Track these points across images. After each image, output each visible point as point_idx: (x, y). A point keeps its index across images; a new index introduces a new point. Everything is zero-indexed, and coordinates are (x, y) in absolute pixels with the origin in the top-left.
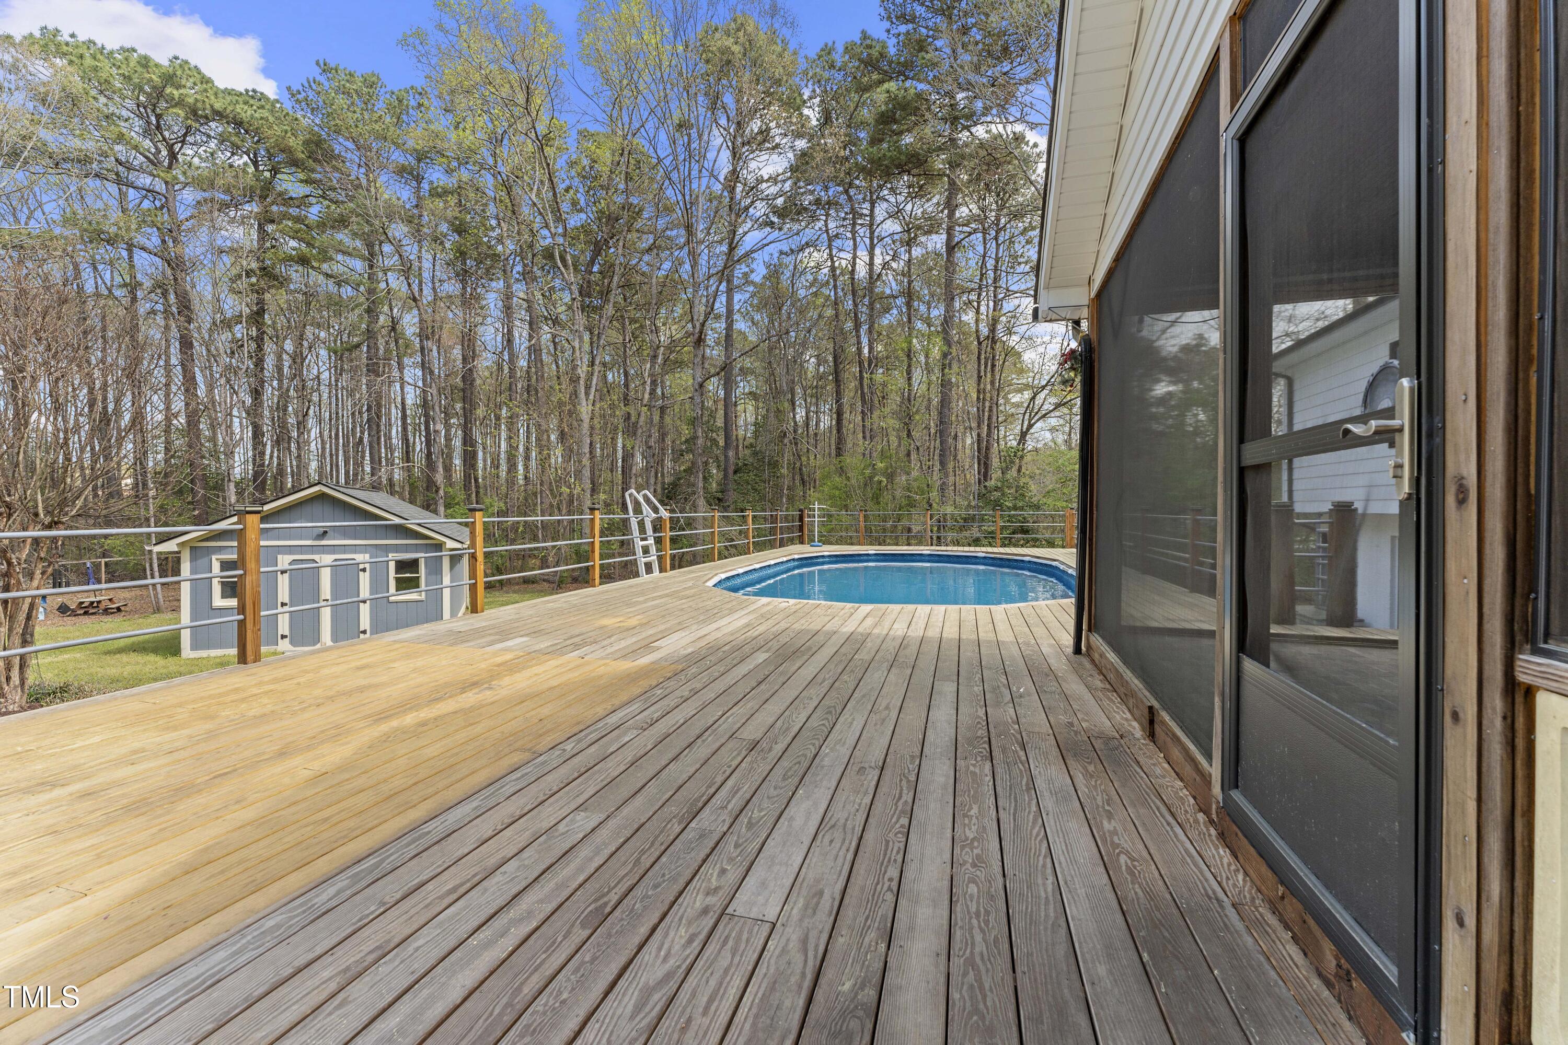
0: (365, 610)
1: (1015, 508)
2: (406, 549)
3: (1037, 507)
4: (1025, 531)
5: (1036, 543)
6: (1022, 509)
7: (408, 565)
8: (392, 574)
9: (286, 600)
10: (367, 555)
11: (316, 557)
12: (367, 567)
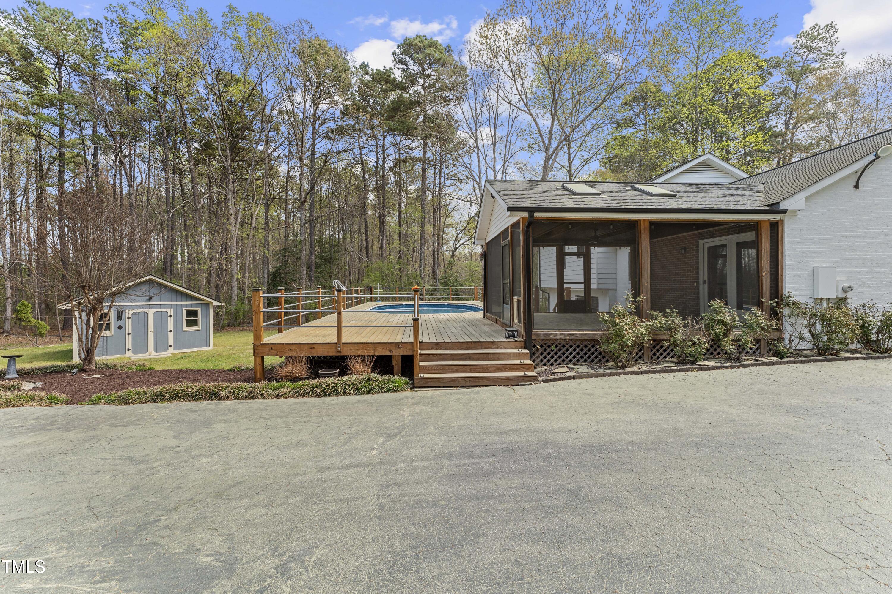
0: (171, 336)
1: (453, 286)
2: (192, 305)
3: (462, 285)
4: (457, 295)
5: (462, 299)
6: (455, 286)
7: (192, 314)
8: (185, 318)
9: (130, 332)
10: (172, 309)
11: (146, 310)
12: (172, 315)
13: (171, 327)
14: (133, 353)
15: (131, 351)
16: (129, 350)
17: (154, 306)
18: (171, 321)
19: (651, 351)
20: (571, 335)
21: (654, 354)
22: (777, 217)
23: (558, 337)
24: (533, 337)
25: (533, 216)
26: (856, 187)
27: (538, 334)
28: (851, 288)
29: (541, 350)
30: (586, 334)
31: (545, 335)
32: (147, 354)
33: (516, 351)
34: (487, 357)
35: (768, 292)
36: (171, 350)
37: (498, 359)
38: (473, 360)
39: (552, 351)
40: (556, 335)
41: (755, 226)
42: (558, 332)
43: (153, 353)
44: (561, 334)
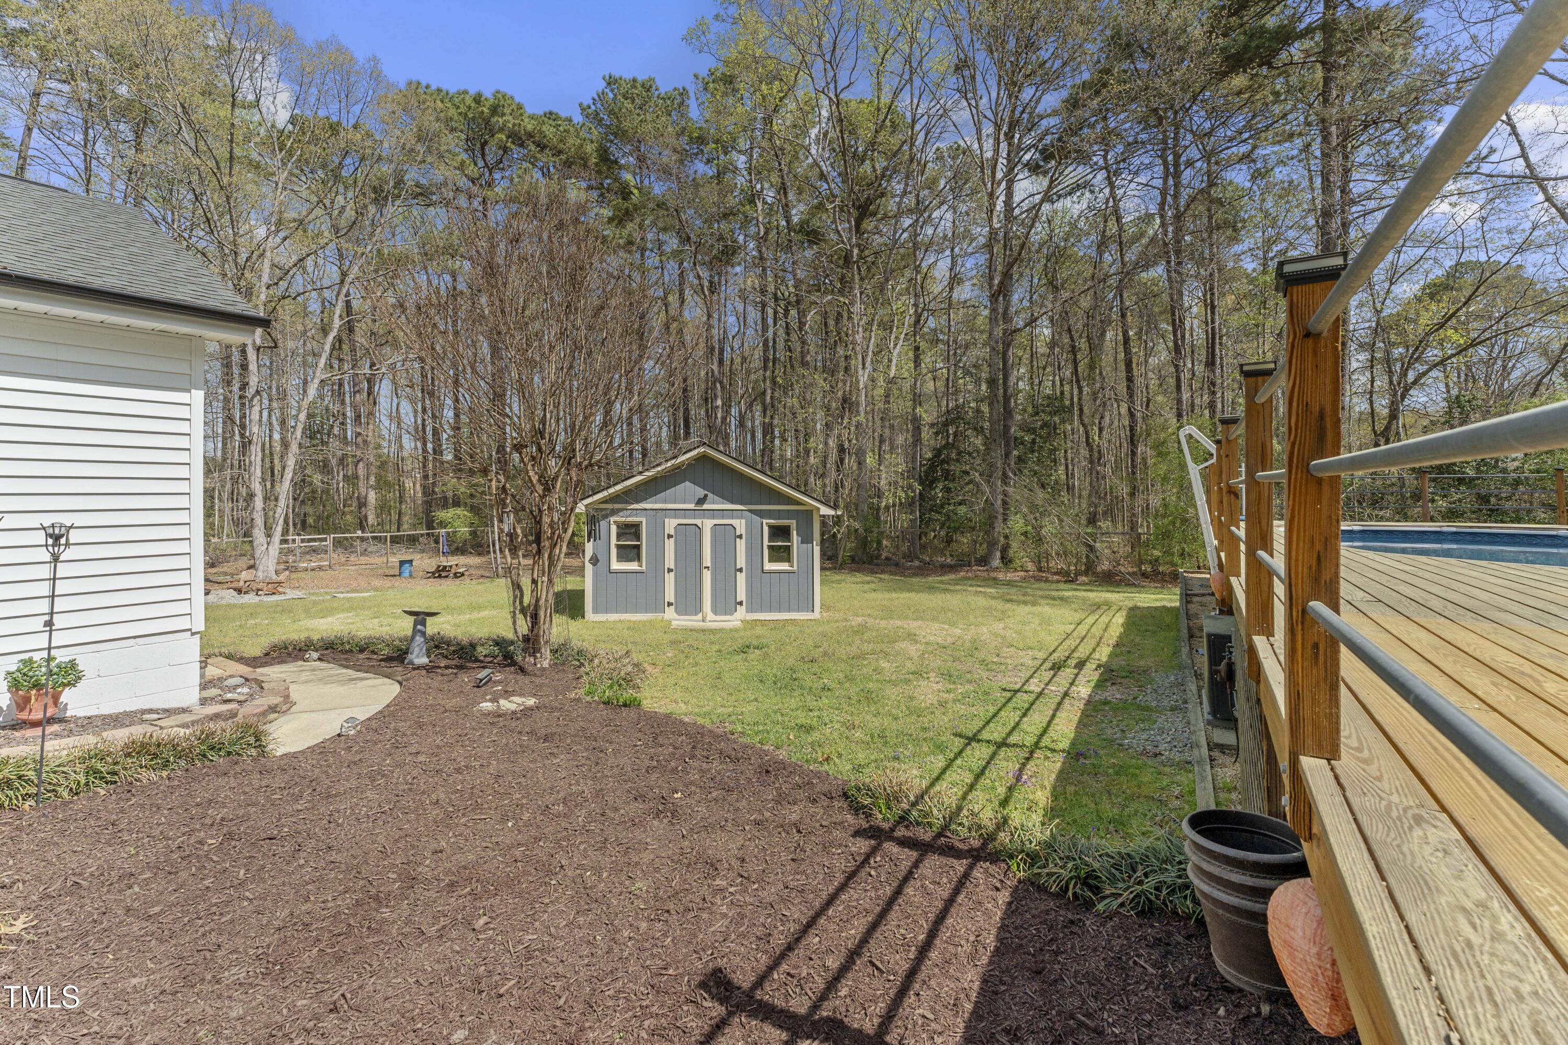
0: (741, 580)
2: (779, 514)
7: (780, 532)
8: (766, 542)
9: (672, 567)
10: (743, 521)
11: (698, 522)
12: (744, 533)
13: (741, 562)
14: (676, 611)
15: (672, 608)
16: (670, 604)
17: (713, 513)
18: (741, 545)
32: (700, 617)
36: (741, 612)
43: (710, 616)
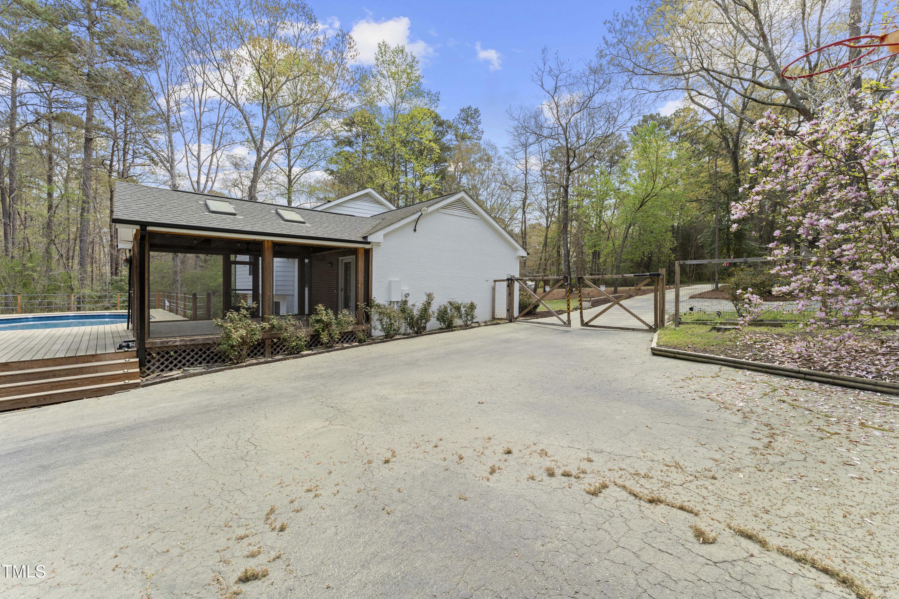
19: (272, 347)
20: (192, 340)
21: (275, 350)
22: (367, 246)
23: (177, 344)
24: (147, 346)
25: (145, 229)
26: (415, 230)
27: (153, 343)
28: (408, 294)
29: (158, 357)
30: (208, 339)
31: (162, 343)
33: (123, 361)
34: (81, 371)
35: (362, 298)
37: (97, 372)
38: (60, 376)
39: (171, 356)
40: (176, 341)
41: (354, 252)
42: (178, 339)
44: (181, 341)
